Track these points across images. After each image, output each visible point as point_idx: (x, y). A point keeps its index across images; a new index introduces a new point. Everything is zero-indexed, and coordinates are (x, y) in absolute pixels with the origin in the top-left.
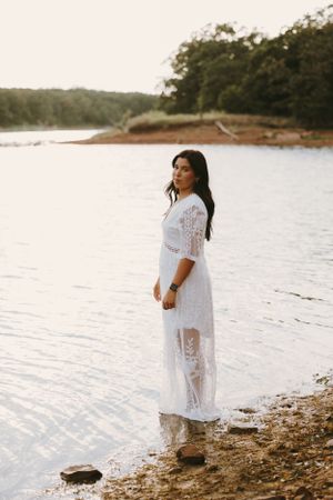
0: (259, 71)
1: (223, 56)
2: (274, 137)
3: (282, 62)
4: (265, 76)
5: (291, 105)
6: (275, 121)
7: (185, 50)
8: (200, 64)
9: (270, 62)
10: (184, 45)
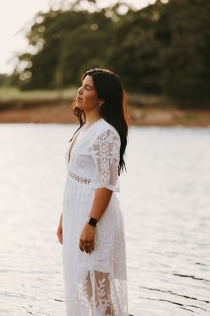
0: (126, 44)
1: (85, 27)
2: (143, 117)
3: (151, 34)
4: (131, 49)
5: (162, 82)
6: (143, 99)
7: (40, 20)
8: (58, 35)
9: (137, 34)
10: (40, 14)
